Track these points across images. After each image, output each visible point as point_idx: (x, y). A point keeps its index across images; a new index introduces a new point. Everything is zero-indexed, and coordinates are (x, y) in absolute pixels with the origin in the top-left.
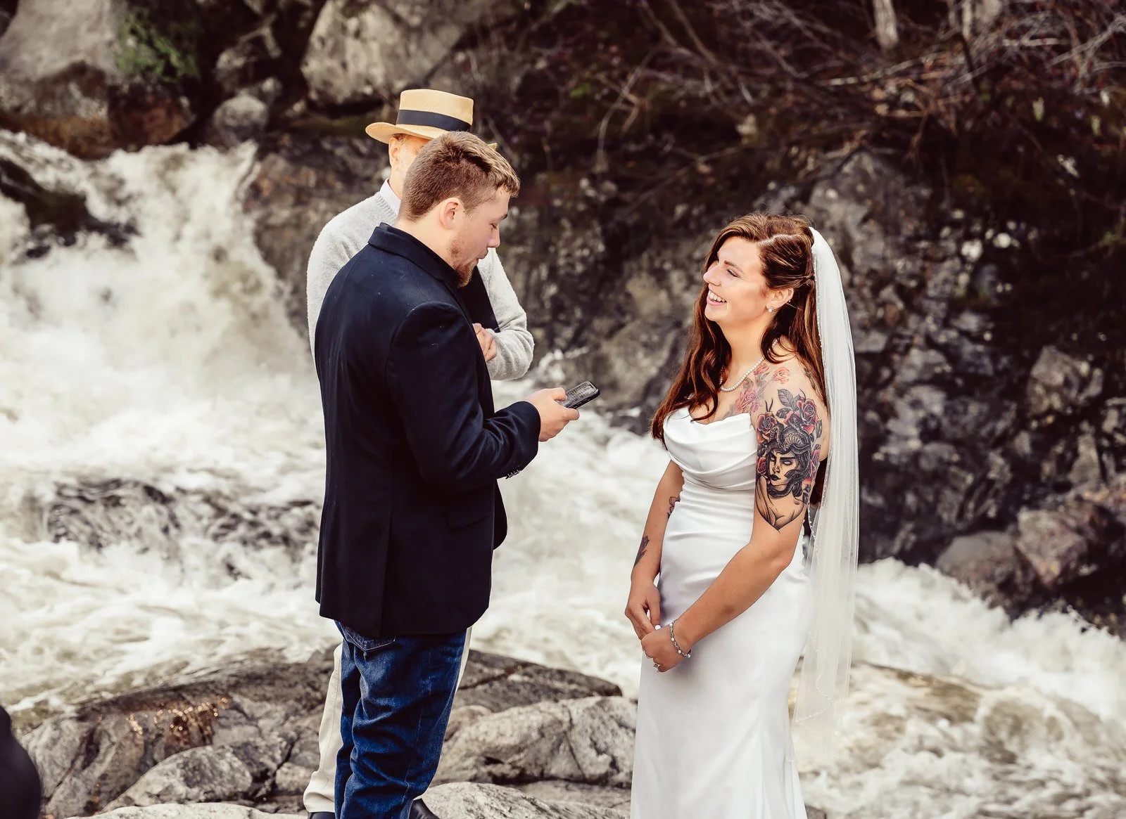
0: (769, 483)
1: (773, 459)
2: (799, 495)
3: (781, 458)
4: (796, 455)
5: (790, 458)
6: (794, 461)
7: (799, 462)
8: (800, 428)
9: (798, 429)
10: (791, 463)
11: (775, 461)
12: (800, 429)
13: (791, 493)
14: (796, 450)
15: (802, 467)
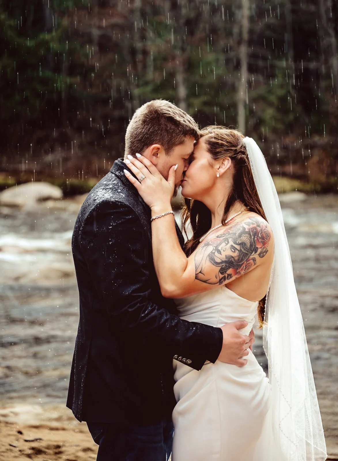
0: (213, 252)
1: (226, 242)
2: (222, 273)
3: (232, 246)
4: (241, 250)
5: (236, 249)
6: (237, 252)
7: (239, 255)
8: (254, 237)
9: (252, 237)
10: (235, 252)
11: (227, 244)
12: (254, 239)
13: (220, 268)
14: (243, 247)
15: (238, 260)
